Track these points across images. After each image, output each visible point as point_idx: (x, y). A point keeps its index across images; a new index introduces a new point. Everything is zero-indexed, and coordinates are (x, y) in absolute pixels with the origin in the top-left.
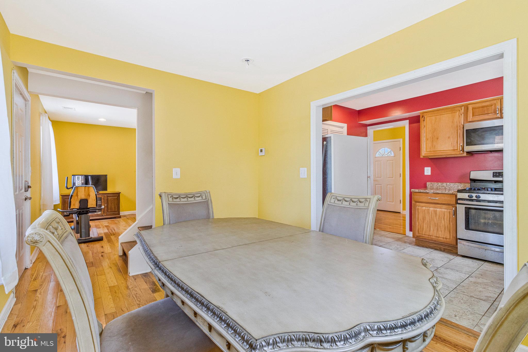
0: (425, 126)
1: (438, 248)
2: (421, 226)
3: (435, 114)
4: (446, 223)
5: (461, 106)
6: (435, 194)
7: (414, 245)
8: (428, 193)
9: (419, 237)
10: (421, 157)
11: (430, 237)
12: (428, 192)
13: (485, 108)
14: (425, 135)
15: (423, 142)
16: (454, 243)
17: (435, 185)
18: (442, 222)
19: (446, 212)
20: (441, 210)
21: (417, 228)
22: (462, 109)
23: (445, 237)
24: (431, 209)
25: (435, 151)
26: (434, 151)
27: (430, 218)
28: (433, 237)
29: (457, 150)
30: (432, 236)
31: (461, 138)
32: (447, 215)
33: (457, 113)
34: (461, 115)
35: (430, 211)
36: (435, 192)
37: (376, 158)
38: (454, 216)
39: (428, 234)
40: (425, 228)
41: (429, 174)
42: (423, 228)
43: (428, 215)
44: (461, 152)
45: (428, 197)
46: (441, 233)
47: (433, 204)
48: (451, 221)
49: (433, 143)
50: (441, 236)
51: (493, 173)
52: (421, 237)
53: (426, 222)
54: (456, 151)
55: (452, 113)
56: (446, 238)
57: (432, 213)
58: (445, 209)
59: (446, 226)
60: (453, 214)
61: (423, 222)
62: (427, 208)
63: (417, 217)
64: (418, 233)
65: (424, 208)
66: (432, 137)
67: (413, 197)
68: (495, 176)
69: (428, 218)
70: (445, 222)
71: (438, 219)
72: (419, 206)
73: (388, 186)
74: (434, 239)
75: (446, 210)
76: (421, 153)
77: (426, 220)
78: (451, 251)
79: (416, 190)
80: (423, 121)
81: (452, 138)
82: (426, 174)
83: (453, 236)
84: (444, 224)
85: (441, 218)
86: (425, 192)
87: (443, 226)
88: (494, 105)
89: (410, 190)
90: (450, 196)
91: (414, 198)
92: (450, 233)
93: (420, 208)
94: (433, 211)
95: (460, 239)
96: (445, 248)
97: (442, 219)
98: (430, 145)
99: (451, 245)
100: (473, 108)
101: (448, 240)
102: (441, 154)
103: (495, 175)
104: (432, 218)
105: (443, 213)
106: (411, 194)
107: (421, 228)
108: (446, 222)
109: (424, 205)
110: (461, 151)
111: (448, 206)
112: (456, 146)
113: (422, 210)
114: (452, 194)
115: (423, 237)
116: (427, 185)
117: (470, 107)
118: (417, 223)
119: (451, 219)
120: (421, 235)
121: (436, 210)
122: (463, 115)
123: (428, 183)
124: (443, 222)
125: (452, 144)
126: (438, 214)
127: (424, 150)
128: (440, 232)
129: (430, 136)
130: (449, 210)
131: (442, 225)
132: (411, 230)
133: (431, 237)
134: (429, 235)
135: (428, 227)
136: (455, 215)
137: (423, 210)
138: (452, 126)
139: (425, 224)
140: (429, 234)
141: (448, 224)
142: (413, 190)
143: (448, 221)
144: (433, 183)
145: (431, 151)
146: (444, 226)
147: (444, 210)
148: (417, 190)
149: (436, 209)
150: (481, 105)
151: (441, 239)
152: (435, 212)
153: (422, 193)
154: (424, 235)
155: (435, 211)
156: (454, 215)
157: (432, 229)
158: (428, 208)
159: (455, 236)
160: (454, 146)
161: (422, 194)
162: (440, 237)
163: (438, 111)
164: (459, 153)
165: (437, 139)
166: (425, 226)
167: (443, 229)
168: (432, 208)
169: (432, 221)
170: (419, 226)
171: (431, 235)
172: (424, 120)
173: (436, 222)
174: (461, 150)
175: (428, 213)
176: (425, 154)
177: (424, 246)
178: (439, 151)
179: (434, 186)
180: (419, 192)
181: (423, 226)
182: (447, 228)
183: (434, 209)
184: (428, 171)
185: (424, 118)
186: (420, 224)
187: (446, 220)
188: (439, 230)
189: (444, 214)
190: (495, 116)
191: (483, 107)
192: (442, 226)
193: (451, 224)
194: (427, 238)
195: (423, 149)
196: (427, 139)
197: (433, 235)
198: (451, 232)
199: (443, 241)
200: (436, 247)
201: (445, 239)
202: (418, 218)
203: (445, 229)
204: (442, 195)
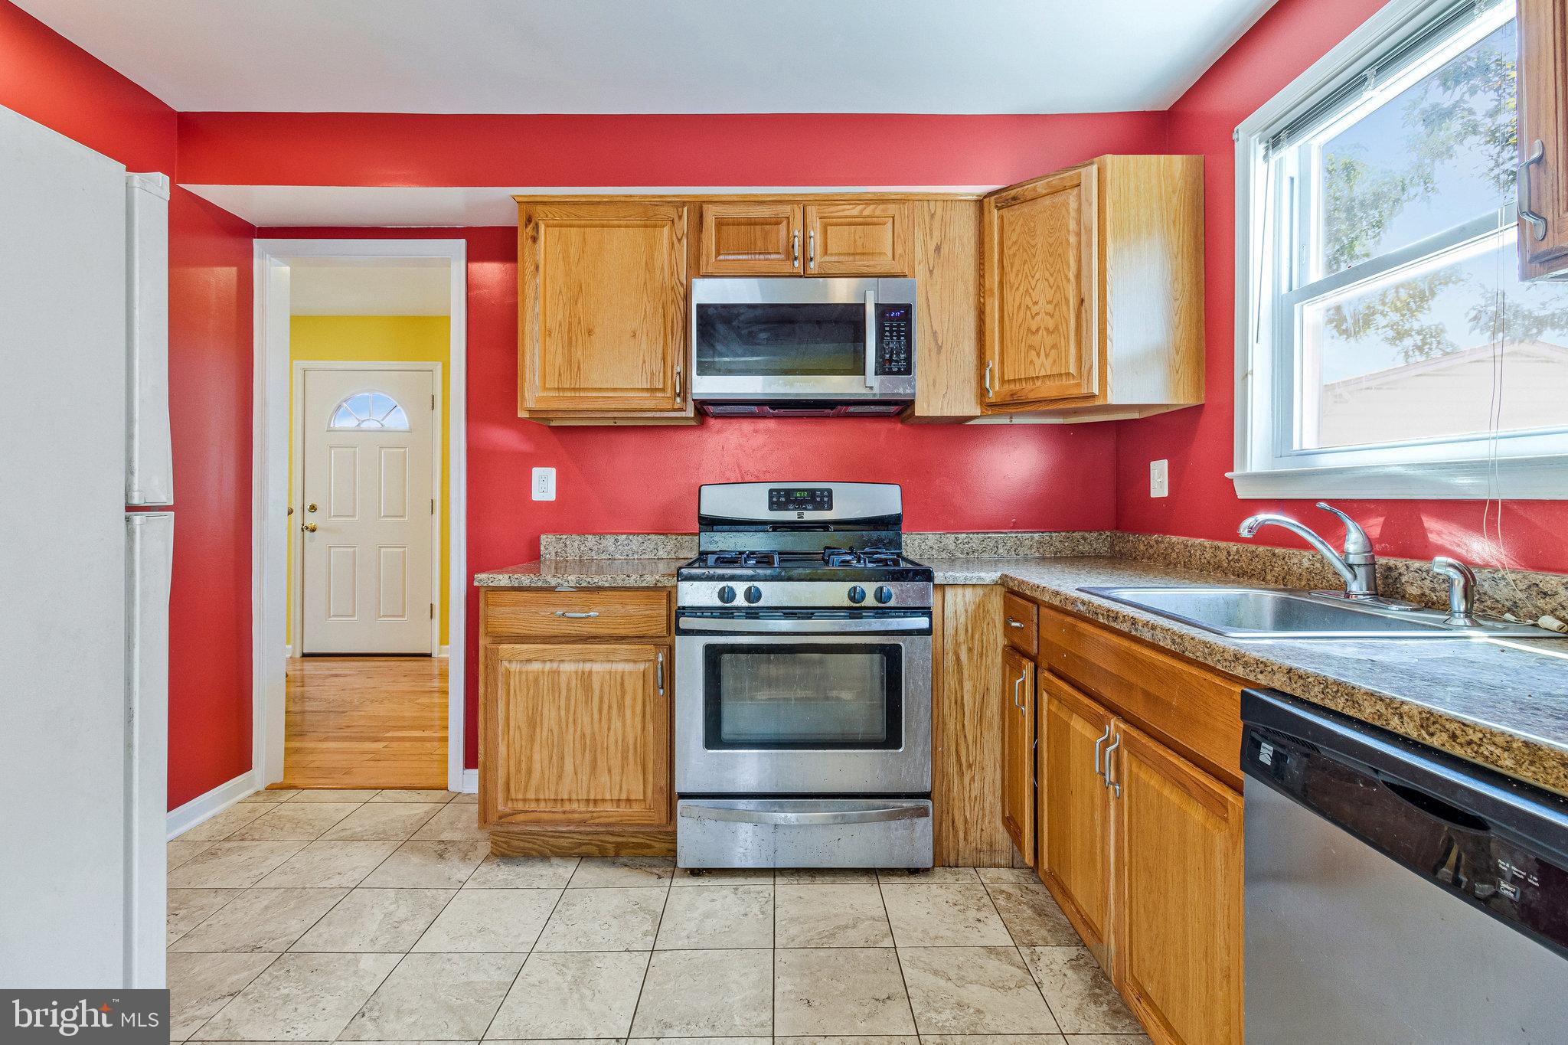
0: (537, 268)
1: (594, 850)
2: (520, 762)
3: (579, 218)
4: (629, 729)
5: (680, 203)
6: (582, 594)
7: (486, 859)
8: (551, 589)
9: (509, 819)
10: (522, 414)
11: (559, 808)
12: (553, 583)
13: (758, 228)
14: (537, 310)
15: (528, 341)
16: (660, 816)
17: (575, 545)
18: (613, 727)
19: (630, 673)
20: (607, 666)
21: (501, 774)
22: (680, 217)
23: (624, 796)
24: (568, 667)
25: (580, 389)
26: (574, 389)
27: (563, 713)
28: (575, 806)
29: (663, 390)
30: (570, 800)
31: (678, 340)
32: (633, 686)
33: (666, 230)
34: (679, 240)
35: (563, 679)
36: (584, 584)
37: (332, 433)
38: (661, 691)
39: (552, 797)
40: (537, 766)
41: (551, 496)
42: (529, 772)
43: (554, 700)
44: (678, 400)
45: (552, 609)
46: (608, 779)
47: (574, 642)
48: (648, 716)
49: (570, 351)
50: (608, 797)
51: (771, 491)
52: (521, 817)
53: (545, 734)
54: (660, 395)
55: (646, 226)
56: (628, 800)
57: (569, 690)
58: (625, 661)
59: (631, 742)
60: (660, 684)
61: (532, 739)
62: (548, 666)
63: (501, 715)
64: (508, 798)
65: (536, 666)
66: (570, 324)
67: (481, 613)
68: (775, 507)
69: (553, 714)
70: (624, 725)
71: (596, 716)
72: (510, 661)
73: (383, 550)
74: (576, 816)
75: (628, 667)
76: (523, 396)
77: (545, 726)
78: (646, 851)
79: (501, 577)
80: (530, 241)
81: (644, 337)
82: (537, 495)
83: (654, 785)
84: (620, 733)
85: (610, 707)
86: (540, 584)
87: (617, 742)
88: (785, 223)
89: (470, 579)
90: (648, 597)
91: (486, 617)
92: (644, 774)
93: (514, 667)
94: (574, 678)
95: (684, 796)
96: (621, 843)
97: (615, 711)
98: (559, 360)
99: (651, 825)
100: (720, 223)
101: (636, 807)
102: (605, 407)
103: (775, 499)
104: (572, 712)
105: (619, 677)
106: (473, 596)
107: (519, 771)
108: (629, 722)
109: (537, 650)
110: (679, 395)
111: (640, 647)
112: (662, 374)
113: (524, 677)
114: (655, 588)
115: (532, 816)
116: (542, 548)
117: (711, 214)
118: (502, 749)
119: (648, 709)
120: (520, 806)
121: (590, 672)
122: (685, 241)
123: (544, 539)
124: (617, 724)
125: (644, 362)
126: (596, 686)
127: (534, 383)
128: (604, 778)
129: (560, 317)
130: (641, 667)
131: (612, 739)
132: (471, 760)
133: (567, 807)
134: (555, 800)
135: (550, 762)
136: (665, 686)
137: (531, 677)
138: (645, 283)
139: (537, 747)
140: (556, 793)
141: (639, 732)
142: (482, 579)
143: (638, 719)
144: (565, 537)
145: (563, 389)
146: (620, 744)
147: (620, 667)
148: (502, 580)
149: (588, 666)
150: (744, 215)
151: (608, 807)
152: (586, 678)
153: (528, 589)
154: (533, 806)
155: (586, 675)
156: (662, 688)
157: (569, 767)
158: (555, 665)
159: (663, 783)
160: (652, 374)
161: (526, 594)
162: (604, 800)
163: (592, 208)
164: (669, 406)
165: (590, 332)
166: (537, 757)
167: (616, 762)
168: (570, 661)
169: (571, 730)
170: (512, 763)
171: (566, 797)
172: (535, 239)
173: (588, 732)
174: (678, 391)
175: (555, 687)
176: (539, 400)
177: (534, 853)
178: (595, 390)
179: (569, 551)
180: (513, 589)
181: (530, 759)
182: (631, 751)
183: (581, 665)
184: (544, 484)
185: (537, 228)
186: (518, 749)
187: (628, 713)
188: (601, 764)
189: (622, 684)
190: (787, 268)
191: (751, 223)
192: (612, 748)
193: (650, 727)
194: (545, 816)
195: (528, 375)
196: (548, 333)
197: (574, 797)
198: (650, 765)
199: (619, 819)
200: (583, 847)
201: (623, 805)
202: (507, 719)
203: (625, 758)
204: (614, 593)
